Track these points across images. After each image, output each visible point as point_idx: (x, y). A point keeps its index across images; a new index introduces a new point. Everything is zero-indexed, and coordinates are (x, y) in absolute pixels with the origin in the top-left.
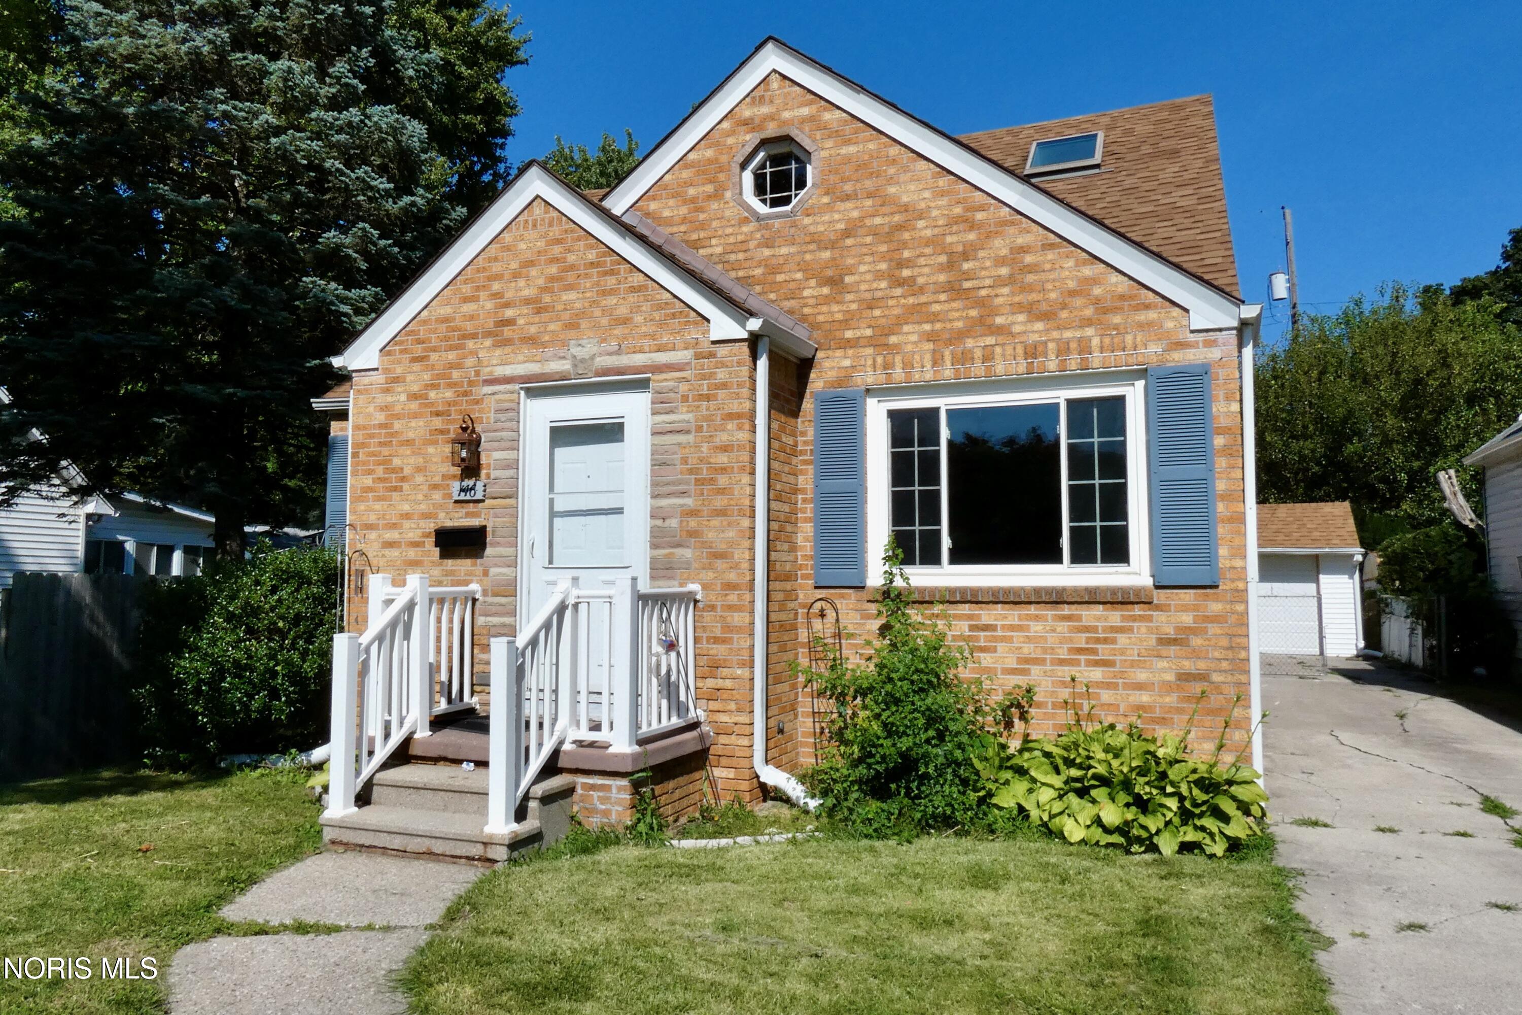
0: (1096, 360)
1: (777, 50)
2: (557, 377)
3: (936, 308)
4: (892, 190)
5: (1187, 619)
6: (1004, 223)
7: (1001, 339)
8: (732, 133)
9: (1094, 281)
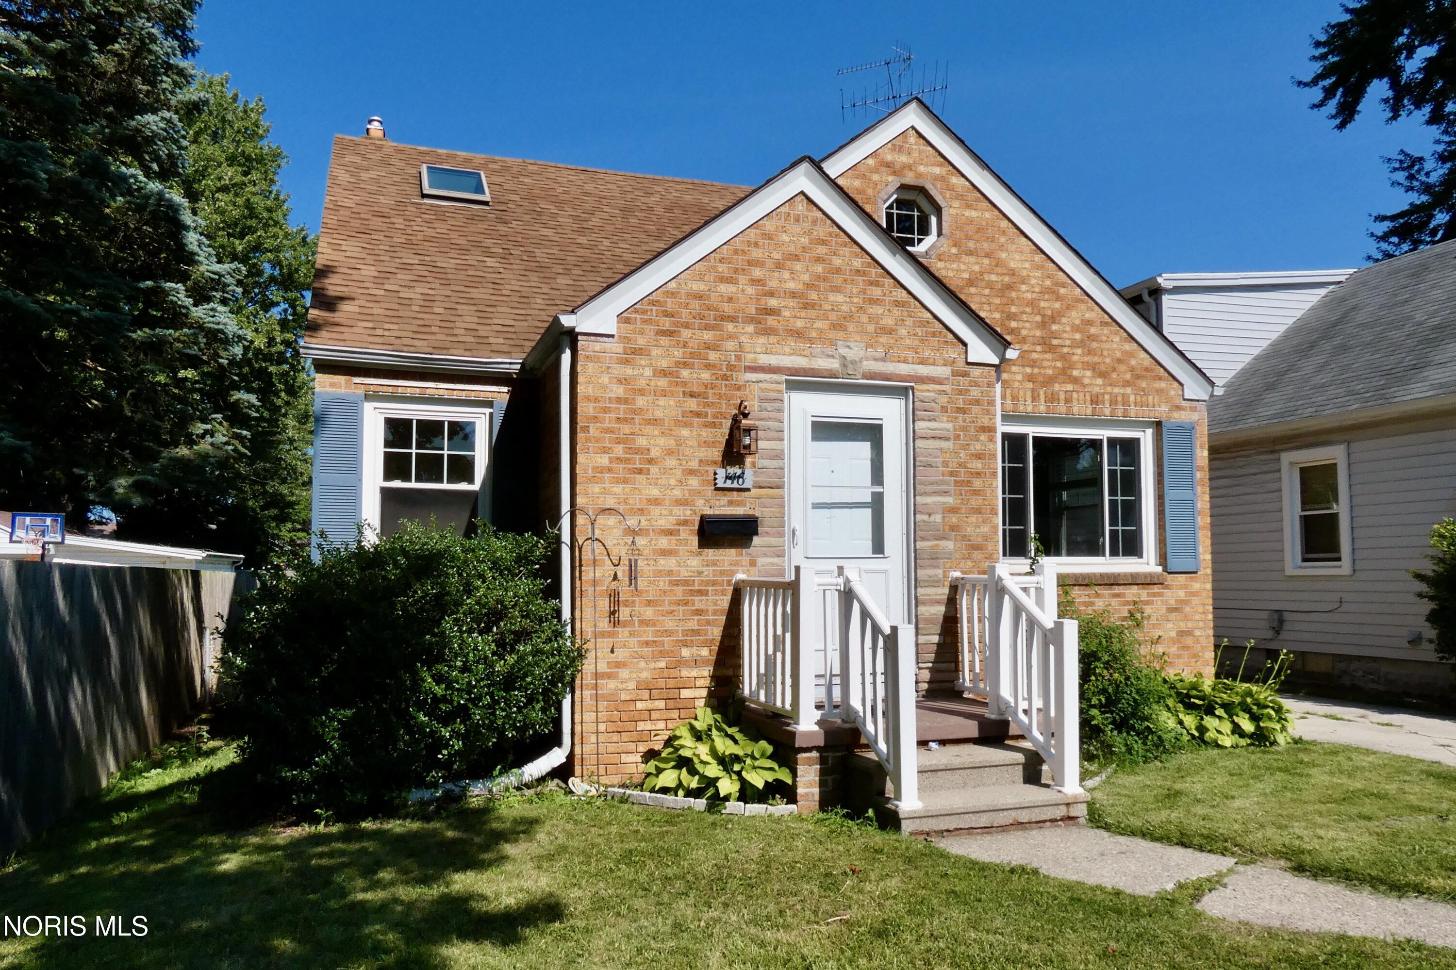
0: (1133, 411)
1: (919, 110)
2: (826, 374)
3: (1035, 356)
4: (1003, 255)
5: (1182, 594)
6: (1078, 300)
7: (1077, 387)
8: (876, 171)
9: (1131, 355)
